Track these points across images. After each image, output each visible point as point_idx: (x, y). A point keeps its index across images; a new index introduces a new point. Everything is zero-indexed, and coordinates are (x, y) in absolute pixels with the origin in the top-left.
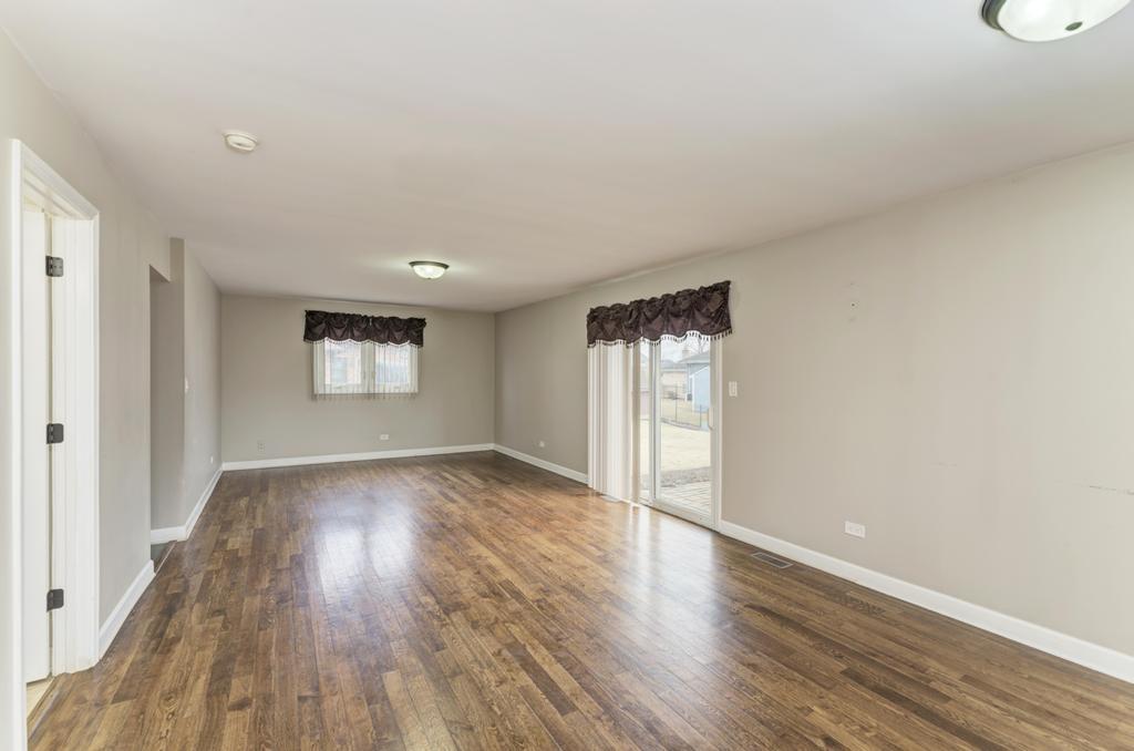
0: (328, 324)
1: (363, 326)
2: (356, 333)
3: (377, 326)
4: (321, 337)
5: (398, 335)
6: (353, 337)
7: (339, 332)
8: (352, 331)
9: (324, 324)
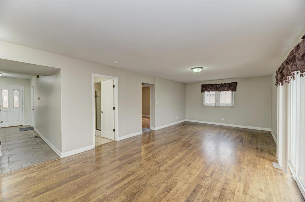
0: (206, 87)
1: (215, 87)
2: (213, 89)
3: (219, 86)
4: (204, 91)
5: (226, 88)
6: (212, 90)
7: (209, 89)
8: (212, 89)
9: (205, 88)
